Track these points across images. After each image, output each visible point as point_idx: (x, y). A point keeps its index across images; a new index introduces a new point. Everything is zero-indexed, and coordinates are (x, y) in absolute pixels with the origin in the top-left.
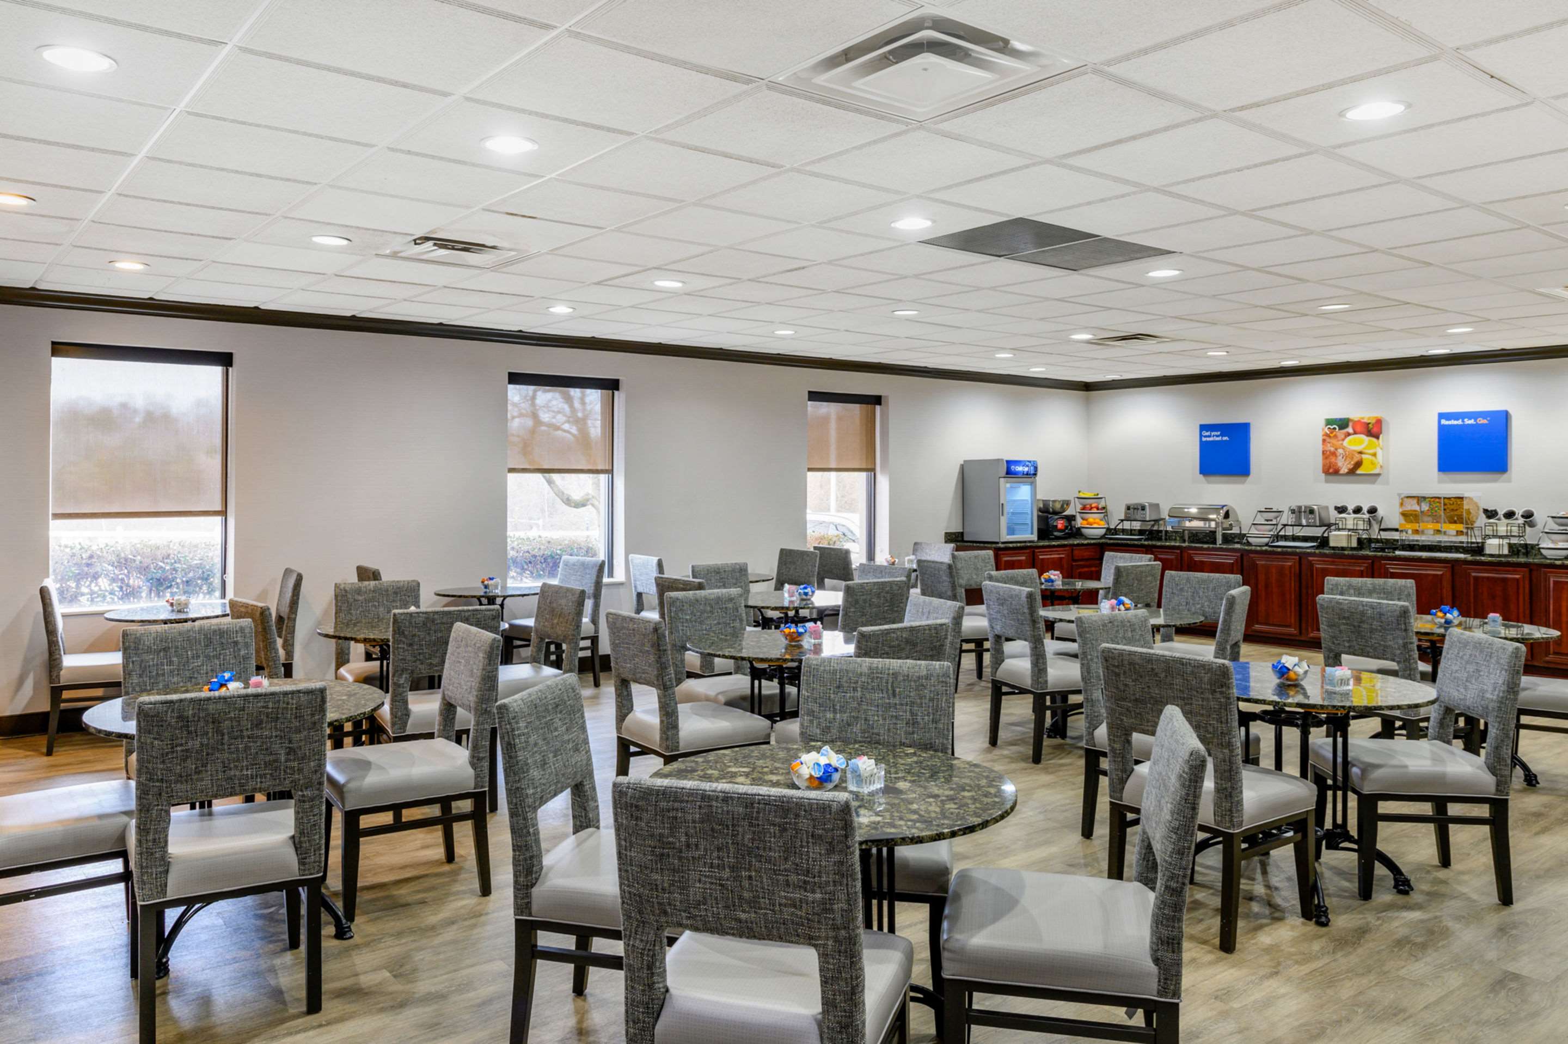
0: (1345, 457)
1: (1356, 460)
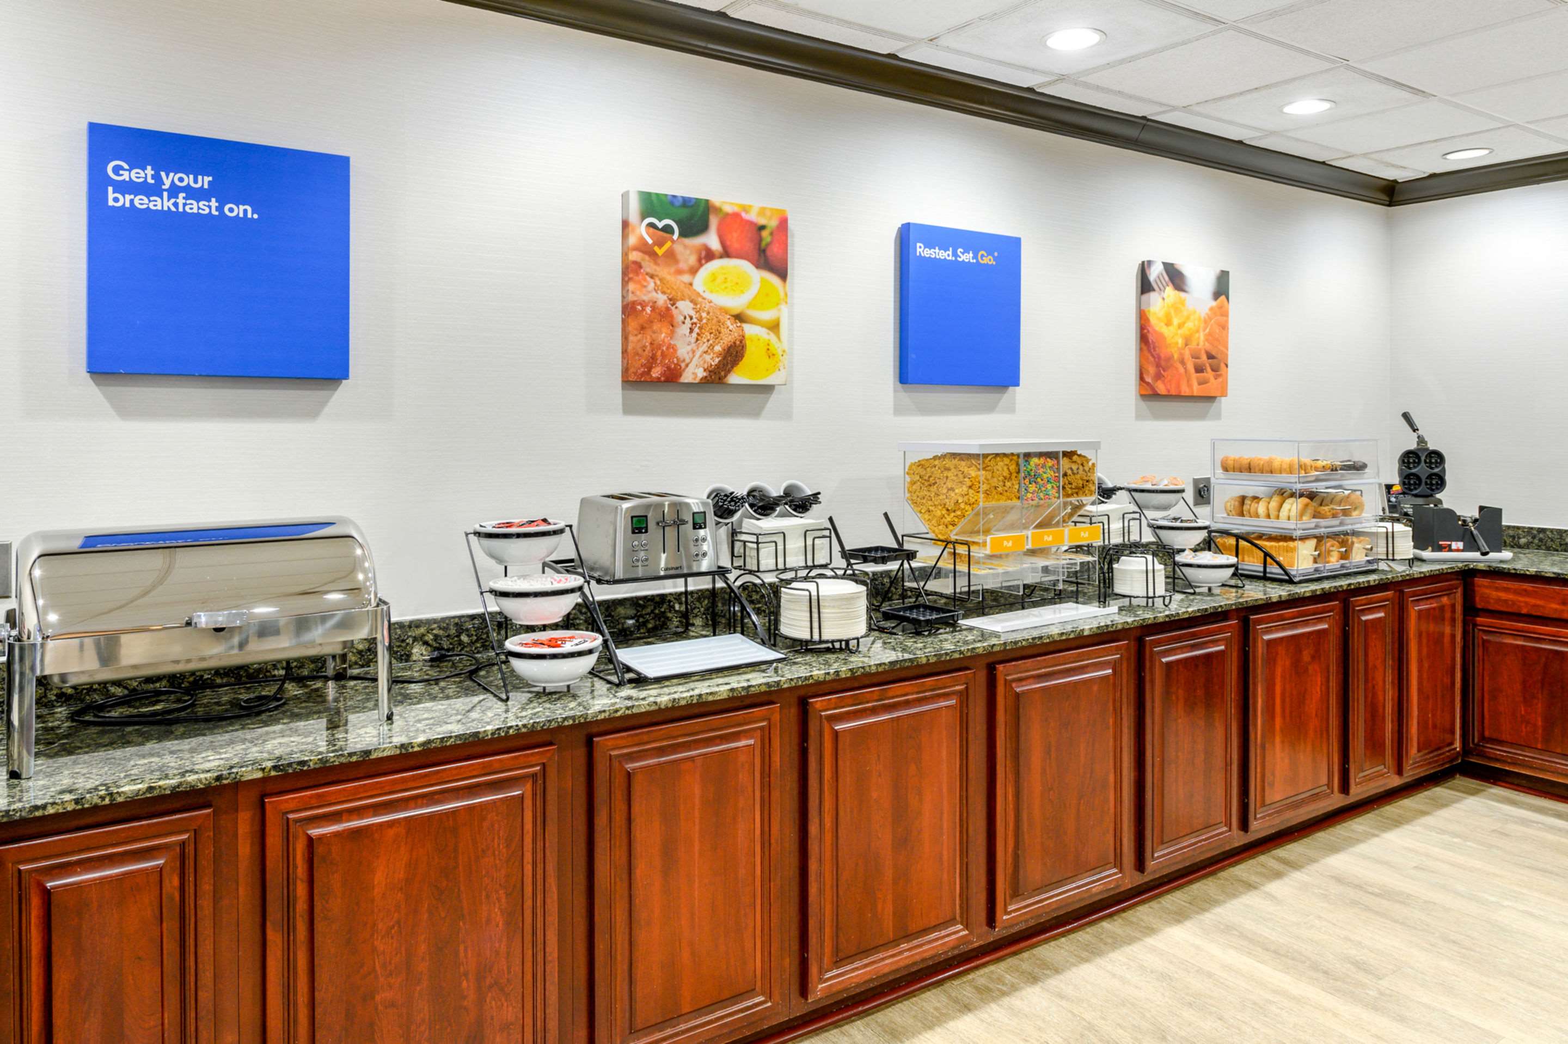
0: (699, 329)
1: (727, 340)
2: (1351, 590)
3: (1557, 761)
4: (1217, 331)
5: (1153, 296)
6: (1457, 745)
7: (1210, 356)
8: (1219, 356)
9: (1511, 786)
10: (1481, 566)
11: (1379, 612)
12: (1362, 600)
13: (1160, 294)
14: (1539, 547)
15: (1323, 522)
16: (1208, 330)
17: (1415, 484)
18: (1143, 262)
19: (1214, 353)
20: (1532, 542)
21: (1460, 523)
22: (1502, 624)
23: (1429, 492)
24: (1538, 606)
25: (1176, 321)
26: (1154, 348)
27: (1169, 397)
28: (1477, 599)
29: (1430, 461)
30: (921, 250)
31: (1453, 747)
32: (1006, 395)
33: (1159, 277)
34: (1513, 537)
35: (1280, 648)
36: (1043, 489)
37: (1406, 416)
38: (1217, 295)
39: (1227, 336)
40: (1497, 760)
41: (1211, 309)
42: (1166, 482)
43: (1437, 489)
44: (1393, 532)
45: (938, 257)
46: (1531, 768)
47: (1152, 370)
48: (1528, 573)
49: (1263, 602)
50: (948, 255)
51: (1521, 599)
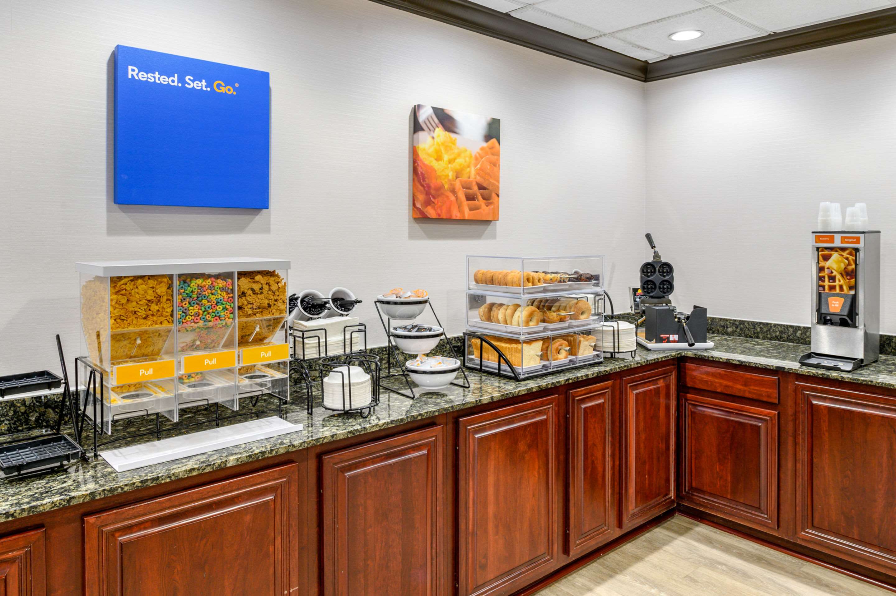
2: (569, 384)
3: (742, 508)
4: (489, 167)
5: (421, 134)
6: (672, 495)
7: (481, 187)
8: (490, 188)
9: (712, 525)
10: (690, 354)
11: (600, 399)
12: (582, 391)
13: (429, 134)
14: (740, 335)
15: (551, 326)
16: (479, 166)
17: (652, 288)
18: (415, 106)
19: (485, 185)
20: (735, 331)
21: (676, 320)
22: (704, 400)
23: (662, 294)
24: (728, 386)
25: (446, 157)
26: (424, 180)
27: (439, 220)
28: (688, 379)
29: (663, 271)
30: (135, 74)
31: (668, 497)
32: (258, 217)
33: (428, 119)
34: (724, 327)
35: (493, 443)
36: (211, 311)
37: (648, 237)
38: (487, 138)
39: (499, 172)
40: (701, 506)
41: (482, 149)
42: (409, 294)
43: (668, 292)
44: (618, 330)
45: (157, 81)
46: (724, 513)
47: (421, 197)
48: (721, 360)
49: (472, 405)
50: (173, 81)
51: (717, 380)
